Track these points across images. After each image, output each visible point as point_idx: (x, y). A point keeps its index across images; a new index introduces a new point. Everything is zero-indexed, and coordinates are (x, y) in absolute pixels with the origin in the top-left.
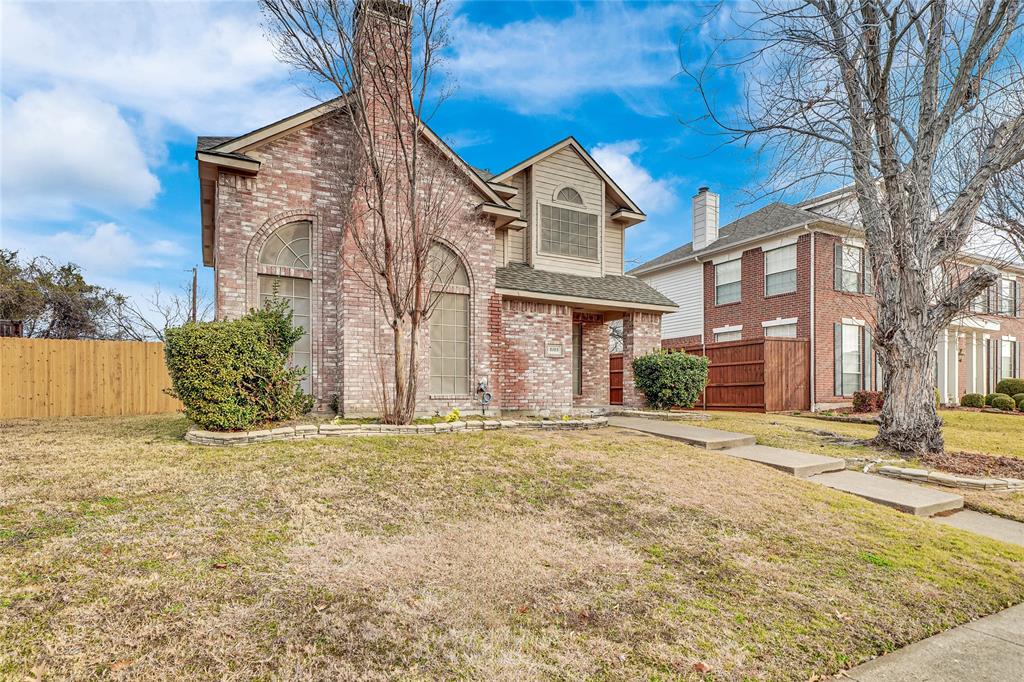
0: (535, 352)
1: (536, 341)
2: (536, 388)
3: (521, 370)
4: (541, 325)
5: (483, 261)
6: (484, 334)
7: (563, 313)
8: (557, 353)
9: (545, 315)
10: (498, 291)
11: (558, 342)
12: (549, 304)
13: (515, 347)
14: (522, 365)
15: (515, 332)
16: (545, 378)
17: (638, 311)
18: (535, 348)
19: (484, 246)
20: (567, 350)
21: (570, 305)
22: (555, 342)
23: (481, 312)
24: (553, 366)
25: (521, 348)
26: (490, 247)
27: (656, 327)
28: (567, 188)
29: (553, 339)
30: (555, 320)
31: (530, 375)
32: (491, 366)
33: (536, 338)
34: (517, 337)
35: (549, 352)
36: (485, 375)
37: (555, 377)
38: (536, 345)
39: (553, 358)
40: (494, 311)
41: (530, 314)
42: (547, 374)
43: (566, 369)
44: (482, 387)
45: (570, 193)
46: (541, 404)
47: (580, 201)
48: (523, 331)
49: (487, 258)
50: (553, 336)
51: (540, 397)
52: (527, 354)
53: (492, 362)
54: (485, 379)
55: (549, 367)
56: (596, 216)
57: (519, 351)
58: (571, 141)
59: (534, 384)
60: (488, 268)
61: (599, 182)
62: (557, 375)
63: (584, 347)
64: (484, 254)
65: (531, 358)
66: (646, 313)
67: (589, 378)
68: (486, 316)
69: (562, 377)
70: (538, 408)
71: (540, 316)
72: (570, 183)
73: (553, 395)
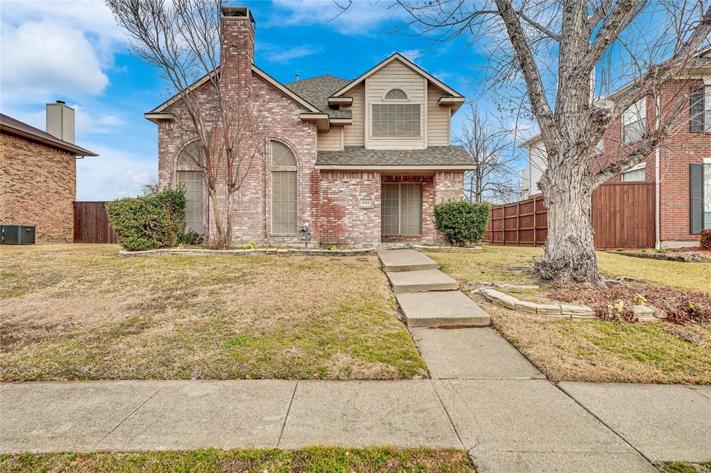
0: (351, 205)
1: (351, 198)
2: (351, 229)
3: (339, 218)
4: (355, 187)
5: (306, 149)
6: (307, 195)
7: (373, 177)
8: (369, 205)
9: (358, 180)
10: (317, 167)
11: (368, 198)
12: (362, 172)
13: (336, 202)
14: (341, 214)
15: (335, 193)
16: (359, 223)
17: (440, 172)
18: (351, 203)
19: (307, 140)
20: (376, 203)
21: (377, 171)
22: (366, 198)
23: (304, 183)
24: (365, 214)
25: (339, 203)
26: (311, 140)
27: (459, 182)
28: (394, 90)
29: (365, 196)
30: (366, 183)
31: (346, 221)
32: (312, 215)
33: (351, 196)
34: (337, 196)
35: (362, 205)
36: (307, 221)
37: (366, 222)
38: (351, 200)
39: (365, 209)
40: (315, 180)
41: (347, 180)
42: (360, 220)
43: (375, 216)
44: (304, 229)
45: (397, 93)
46: (356, 241)
47: (405, 96)
48: (341, 191)
49: (309, 147)
50: (365, 194)
51: (354, 235)
52: (344, 207)
53: (312, 213)
54: (307, 224)
55: (362, 215)
56: (419, 105)
57: (338, 205)
58: (397, 56)
59: (350, 227)
60: (309, 154)
61: (422, 80)
62: (368, 220)
63: (424, 200)
64: (307, 145)
65: (347, 210)
66: (447, 172)
67: (428, 222)
68: (308, 184)
69: (372, 221)
70: (353, 243)
71: (354, 181)
72: (396, 86)
73: (365, 234)
